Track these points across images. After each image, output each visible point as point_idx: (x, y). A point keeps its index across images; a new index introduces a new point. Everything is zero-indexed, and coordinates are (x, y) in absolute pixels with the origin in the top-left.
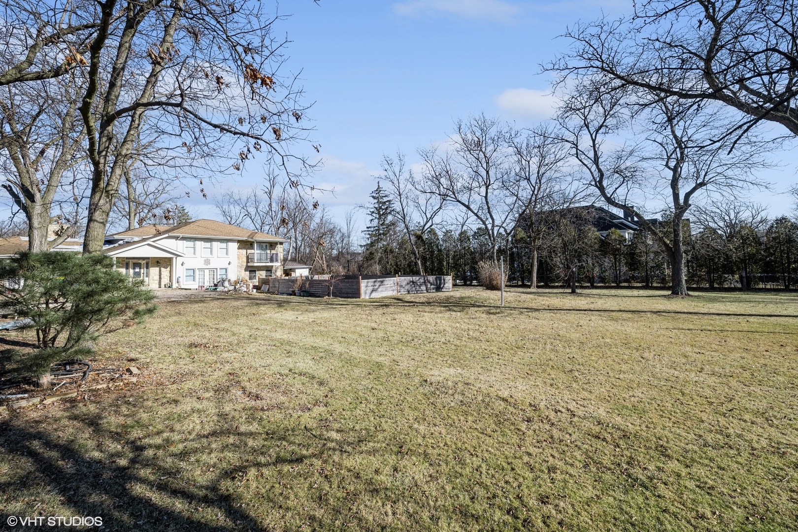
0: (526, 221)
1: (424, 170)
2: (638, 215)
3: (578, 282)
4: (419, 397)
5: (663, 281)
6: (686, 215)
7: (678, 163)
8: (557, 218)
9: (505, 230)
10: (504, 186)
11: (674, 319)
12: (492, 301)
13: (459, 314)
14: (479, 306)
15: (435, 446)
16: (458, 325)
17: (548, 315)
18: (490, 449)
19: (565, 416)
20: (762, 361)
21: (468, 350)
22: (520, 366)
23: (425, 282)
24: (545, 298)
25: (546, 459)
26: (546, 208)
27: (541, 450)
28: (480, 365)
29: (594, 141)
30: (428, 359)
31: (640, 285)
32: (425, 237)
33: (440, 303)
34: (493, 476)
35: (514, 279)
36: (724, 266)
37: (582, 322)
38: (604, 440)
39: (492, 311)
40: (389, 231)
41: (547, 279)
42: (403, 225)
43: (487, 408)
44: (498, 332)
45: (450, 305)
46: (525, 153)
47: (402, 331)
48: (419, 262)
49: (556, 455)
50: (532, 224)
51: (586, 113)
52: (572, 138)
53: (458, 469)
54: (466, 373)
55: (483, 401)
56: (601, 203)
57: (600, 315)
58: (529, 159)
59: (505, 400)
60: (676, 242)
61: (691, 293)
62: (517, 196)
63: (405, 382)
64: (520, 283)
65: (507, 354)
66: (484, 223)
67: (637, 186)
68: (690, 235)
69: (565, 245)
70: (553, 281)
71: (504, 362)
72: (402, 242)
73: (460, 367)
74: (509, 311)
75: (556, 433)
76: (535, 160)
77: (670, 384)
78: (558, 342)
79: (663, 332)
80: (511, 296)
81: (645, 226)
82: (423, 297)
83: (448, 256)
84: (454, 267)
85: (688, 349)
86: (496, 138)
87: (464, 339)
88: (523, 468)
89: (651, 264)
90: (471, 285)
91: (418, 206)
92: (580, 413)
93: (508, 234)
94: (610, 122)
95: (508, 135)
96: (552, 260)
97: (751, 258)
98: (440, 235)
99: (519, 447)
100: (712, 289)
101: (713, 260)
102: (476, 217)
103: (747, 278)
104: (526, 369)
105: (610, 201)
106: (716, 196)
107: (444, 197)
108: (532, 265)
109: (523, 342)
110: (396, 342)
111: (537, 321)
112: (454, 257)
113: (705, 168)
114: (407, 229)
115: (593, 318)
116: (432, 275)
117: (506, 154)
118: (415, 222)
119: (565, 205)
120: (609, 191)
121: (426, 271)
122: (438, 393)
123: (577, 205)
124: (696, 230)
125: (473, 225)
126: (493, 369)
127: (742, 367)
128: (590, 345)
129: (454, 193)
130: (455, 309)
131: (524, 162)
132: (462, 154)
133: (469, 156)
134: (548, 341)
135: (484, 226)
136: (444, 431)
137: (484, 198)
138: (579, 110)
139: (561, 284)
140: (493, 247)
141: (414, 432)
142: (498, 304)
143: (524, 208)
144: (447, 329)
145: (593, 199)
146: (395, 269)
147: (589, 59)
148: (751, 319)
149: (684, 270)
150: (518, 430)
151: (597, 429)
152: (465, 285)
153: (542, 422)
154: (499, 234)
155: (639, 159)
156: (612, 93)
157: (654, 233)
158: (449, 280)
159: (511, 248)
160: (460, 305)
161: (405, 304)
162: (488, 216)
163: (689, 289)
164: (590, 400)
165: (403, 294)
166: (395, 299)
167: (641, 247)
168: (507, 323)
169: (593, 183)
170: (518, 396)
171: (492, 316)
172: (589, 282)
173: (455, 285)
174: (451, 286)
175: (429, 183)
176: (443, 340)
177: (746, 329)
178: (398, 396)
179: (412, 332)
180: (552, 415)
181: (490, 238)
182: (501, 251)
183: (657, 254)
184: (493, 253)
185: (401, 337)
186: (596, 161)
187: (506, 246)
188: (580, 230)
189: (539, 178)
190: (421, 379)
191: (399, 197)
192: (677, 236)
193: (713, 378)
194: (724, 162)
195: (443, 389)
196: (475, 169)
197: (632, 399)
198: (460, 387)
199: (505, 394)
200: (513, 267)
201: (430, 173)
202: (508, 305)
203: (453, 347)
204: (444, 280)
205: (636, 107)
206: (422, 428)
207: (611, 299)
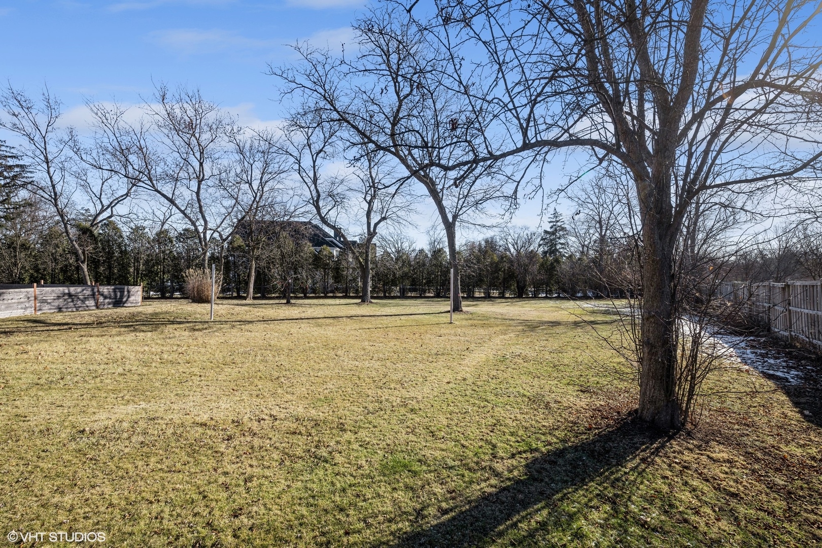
0: (245, 228)
1: (98, 136)
2: (343, 236)
3: (294, 293)
4: (66, 457)
5: (357, 291)
6: (374, 241)
7: (371, 199)
8: (277, 229)
9: (221, 236)
10: (221, 184)
11: (361, 321)
12: (198, 316)
13: (149, 334)
14: (180, 323)
15: (90, 514)
16: (146, 348)
17: (261, 326)
18: (178, 486)
19: (268, 422)
20: (404, 346)
21: (158, 377)
22: (225, 384)
23: (93, 295)
24: (261, 310)
25: (244, 471)
26: (267, 218)
27: (239, 465)
28: (175, 392)
29: (314, 162)
30: (90, 400)
31: (341, 295)
32: (97, 231)
33: (119, 322)
34: (179, 515)
35: (229, 290)
36: (392, 280)
37: (292, 331)
38: (300, 433)
39: (197, 327)
40: (19, 215)
41: (264, 291)
42: (53, 209)
43: (179, 441)
44: (203, 350)
45: (134, 324)
46: (248, 154)
47: (41, 367)
48: (85, 267)
49: (254, 463)
50: (251, 232)
51: (309, 134)
52: (296, 154)
53: (128, 529)
54: (152, 406)
55: (174, 434)
56: (317, 222)
57: (309, 323)
58: (252, 162)
59: (203, 425)
60: (366, 260)
61: (373, 301)
62: (236, 199)
63: (38, 442)
64: (235, 294)
65: (211, 374)
66: (193, 224)
67: (344, 211)
68: (375, 256)
69: (283, 256)
70: (270, 292)
71: (206, 383)
72: (50, 235)
73: (144, 400)
74: (218, 326)
75: (257, 442)
76: (258, 165)
77: (352, 373)
78: (269, 352)
79: (352, 332)
80: (223, 309)
81: (348, 246)
82: (86, 316)
83: (137, 260)
84: (145, 275)
85: (367, 343)
86: (214, 127)
87: (154, 364)
88: (217, 491)
89: (350, 278)
90: (171, 298)
91: (86, 186)
92: (282, 416)
93: (224, 240)
94: (328, 149)
95: (229, 128)
96: (270, 271)
97: (405, 276)
98: (126, 231)
99: (215, 470)
100: (385, 297)
101: (386, 276)
102: (182, 215)
103: (403, 289)
104: (233, 385)
105: (324, 220)
106: (391, 229)
107: (134, 181)
108: (249, 276)
109: (232, 357)
110: (24, 387)
111: (249, 333)
112: (147, 262)
113: (387, 206)
114: (62, 216)
115: (303, 325)
116: (109, 284)
117: (226, 149)
118: (79, 208)
119: (286, 218)
120: (324, 212)
121: (98, 279)
122: (102, 442)
123: (296, 219)
124: (379, 252)
125: (178, 224)
126: (191, 393)
127: (394, 352)
128: (297, 351)
129: (150, 179)
130: (144, 328)
131: (246, 164)
132: (166, 131)
133: (176, 137)
134: (259, 352)
135: (193, 228)
136: (107, 490)
137: (194, 195)
138: (303, 127)
139: (277, 295)
140: (205, 254)
141: (52, 510)
142: (207, 318)
143: (244, 214)
144: (128, 355)
145: (311, 216)
146: (32, 276)
147: (315, 83)
148: (402, 317)
149: (370, 283)
150: (216, 452)
151: (295, 426)
152: (163, 297)
153: (244, 435)
154: (212, 238)
155: (347, 188)
156: (331, 123)
157: (353, 253)
158: (137, 293)
159: (226, 257)
160: (154, 323)
161: (51, 328)
162: (200, 216)
163: (372, 297)
164: (292, 401)
165: (47, 312)
166: (29, 321)
167: (344, 263)
168: (214, 340)
169: (311, 201)
170: (219, 416)
171: (197, 333)
172: (303, 292)
173: (145, 298)
174: (140, 299)
175: (108, 156)
176: (120, 370)
177: (399, 325)
178: (22, 468)
179: (61, 367)
180: (255, 426)
181: (200, 242)
182: (213, 258)
183: (354, 269)
184: (204, 260)
185: (36, 377)
186: (315, 181)
187: (221, 253)
188: (298, 244)
189: (262, 184)
190: (74, 430)
191: (45, 165)
192: (367, 256)
193: (378, 363)
194: (397, 205)
195: (113, 436)
196: (185, 156)
197: (325, 391)
198: (142, 424)
199: (204, 418)
200: (228, 277)
201: (109, 141)
202: (218, 319)
203: (136, 377)
204: (129, 292)
205: (348, 144)
206: (68, 500)
207: (319, 307)
